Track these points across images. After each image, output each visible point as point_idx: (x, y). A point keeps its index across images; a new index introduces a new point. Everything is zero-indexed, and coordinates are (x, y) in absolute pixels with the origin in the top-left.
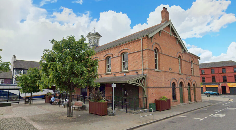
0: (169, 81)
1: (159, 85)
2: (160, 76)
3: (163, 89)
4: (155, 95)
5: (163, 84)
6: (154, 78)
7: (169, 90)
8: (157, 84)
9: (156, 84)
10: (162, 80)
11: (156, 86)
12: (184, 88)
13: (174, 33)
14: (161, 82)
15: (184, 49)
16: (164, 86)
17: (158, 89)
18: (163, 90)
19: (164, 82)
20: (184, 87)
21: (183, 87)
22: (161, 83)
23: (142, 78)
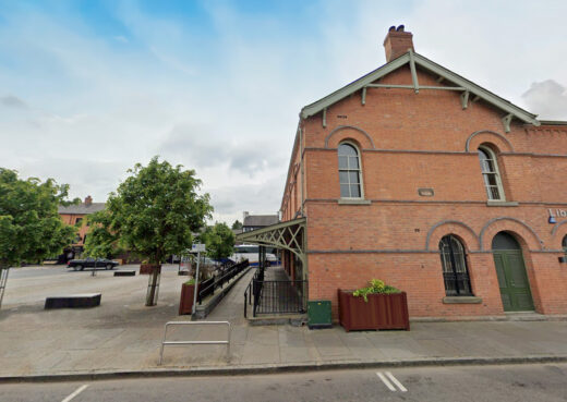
0: (417, 230)
1: (362, 244)
2: (365, 218)
3: (382, 259)
5: (381, 242)
6: (336, 225)
7: (422, 261)
8: (352, 243)
10: (376, 230)
11: (347, 248)
12: (532, 255)
13: (441, 79)
14: (372, 234)
15: (509, 117)
16: (390, 247)
17: (354, 256)
19: (386, 235)
20: (531, 252)
21: (525, 252)
22: (370, 238)
23: (291, 227)
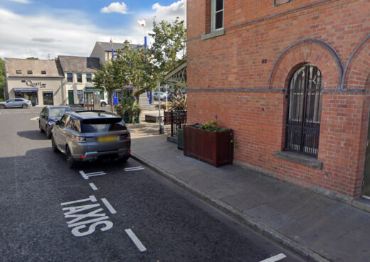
0: (264, 61)
1: (216, 82)
2: (220, 52)
4: (201, 113)
5: (231, 78)
6: (201, 63)
8: (210, 80)
9: (207, 79)
10: (228, 66)
11: (205, 87)
14: (224, 71)
16: (237, 84)
17: (210, 94)
18: (229, 100)
19: (235, 70)
22: (223, 74)
